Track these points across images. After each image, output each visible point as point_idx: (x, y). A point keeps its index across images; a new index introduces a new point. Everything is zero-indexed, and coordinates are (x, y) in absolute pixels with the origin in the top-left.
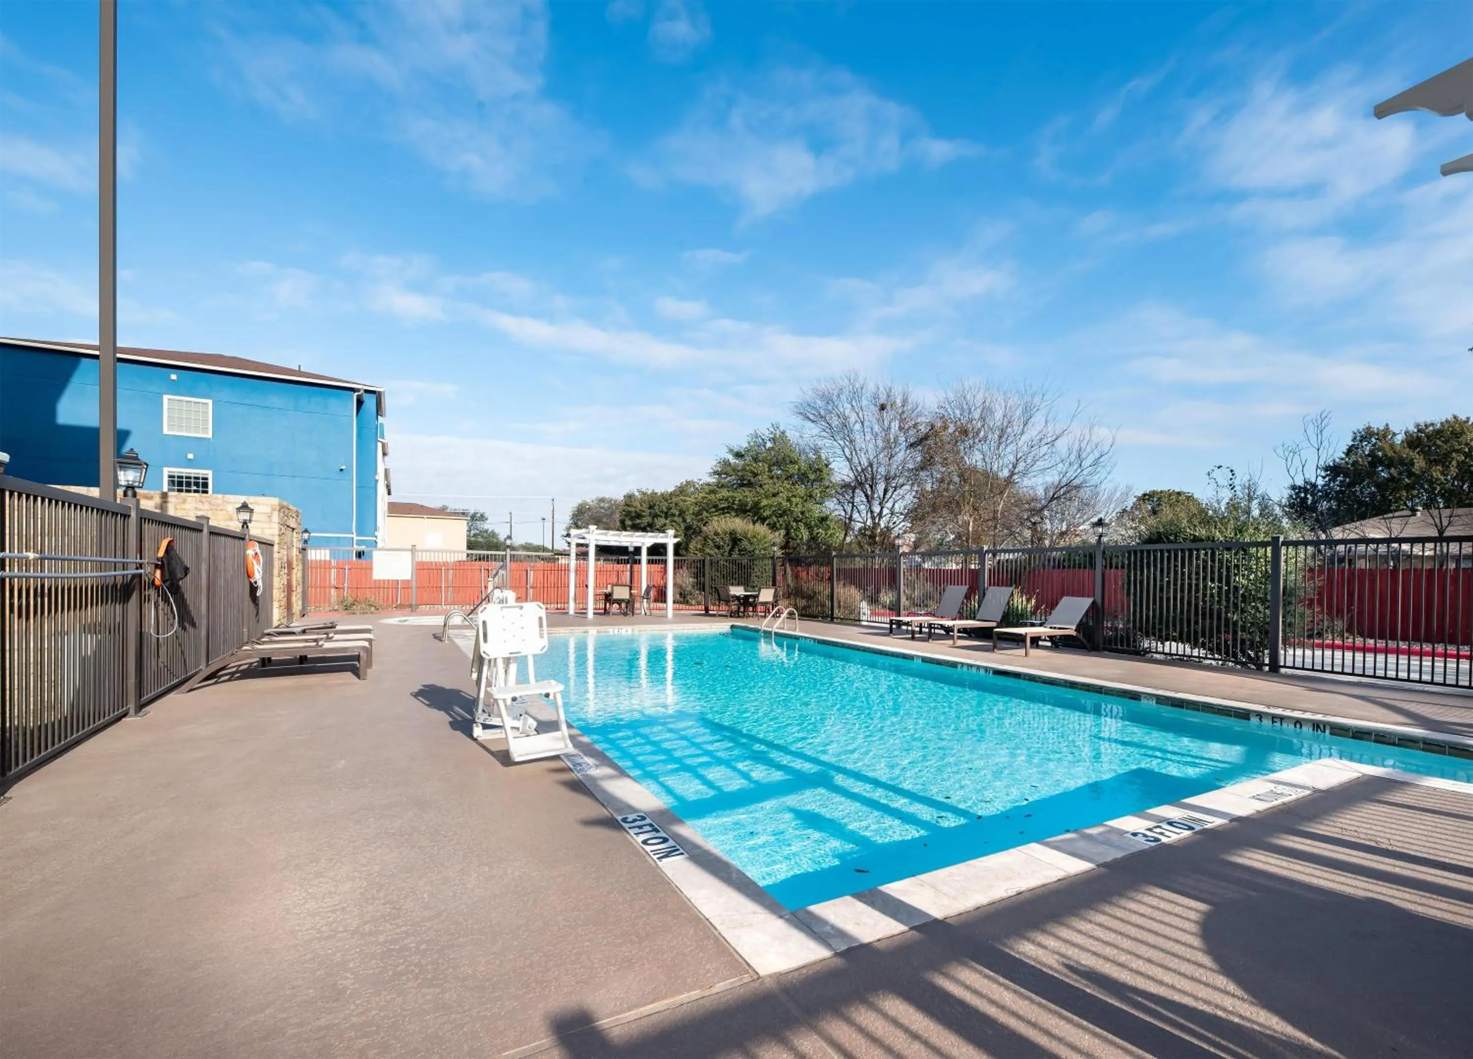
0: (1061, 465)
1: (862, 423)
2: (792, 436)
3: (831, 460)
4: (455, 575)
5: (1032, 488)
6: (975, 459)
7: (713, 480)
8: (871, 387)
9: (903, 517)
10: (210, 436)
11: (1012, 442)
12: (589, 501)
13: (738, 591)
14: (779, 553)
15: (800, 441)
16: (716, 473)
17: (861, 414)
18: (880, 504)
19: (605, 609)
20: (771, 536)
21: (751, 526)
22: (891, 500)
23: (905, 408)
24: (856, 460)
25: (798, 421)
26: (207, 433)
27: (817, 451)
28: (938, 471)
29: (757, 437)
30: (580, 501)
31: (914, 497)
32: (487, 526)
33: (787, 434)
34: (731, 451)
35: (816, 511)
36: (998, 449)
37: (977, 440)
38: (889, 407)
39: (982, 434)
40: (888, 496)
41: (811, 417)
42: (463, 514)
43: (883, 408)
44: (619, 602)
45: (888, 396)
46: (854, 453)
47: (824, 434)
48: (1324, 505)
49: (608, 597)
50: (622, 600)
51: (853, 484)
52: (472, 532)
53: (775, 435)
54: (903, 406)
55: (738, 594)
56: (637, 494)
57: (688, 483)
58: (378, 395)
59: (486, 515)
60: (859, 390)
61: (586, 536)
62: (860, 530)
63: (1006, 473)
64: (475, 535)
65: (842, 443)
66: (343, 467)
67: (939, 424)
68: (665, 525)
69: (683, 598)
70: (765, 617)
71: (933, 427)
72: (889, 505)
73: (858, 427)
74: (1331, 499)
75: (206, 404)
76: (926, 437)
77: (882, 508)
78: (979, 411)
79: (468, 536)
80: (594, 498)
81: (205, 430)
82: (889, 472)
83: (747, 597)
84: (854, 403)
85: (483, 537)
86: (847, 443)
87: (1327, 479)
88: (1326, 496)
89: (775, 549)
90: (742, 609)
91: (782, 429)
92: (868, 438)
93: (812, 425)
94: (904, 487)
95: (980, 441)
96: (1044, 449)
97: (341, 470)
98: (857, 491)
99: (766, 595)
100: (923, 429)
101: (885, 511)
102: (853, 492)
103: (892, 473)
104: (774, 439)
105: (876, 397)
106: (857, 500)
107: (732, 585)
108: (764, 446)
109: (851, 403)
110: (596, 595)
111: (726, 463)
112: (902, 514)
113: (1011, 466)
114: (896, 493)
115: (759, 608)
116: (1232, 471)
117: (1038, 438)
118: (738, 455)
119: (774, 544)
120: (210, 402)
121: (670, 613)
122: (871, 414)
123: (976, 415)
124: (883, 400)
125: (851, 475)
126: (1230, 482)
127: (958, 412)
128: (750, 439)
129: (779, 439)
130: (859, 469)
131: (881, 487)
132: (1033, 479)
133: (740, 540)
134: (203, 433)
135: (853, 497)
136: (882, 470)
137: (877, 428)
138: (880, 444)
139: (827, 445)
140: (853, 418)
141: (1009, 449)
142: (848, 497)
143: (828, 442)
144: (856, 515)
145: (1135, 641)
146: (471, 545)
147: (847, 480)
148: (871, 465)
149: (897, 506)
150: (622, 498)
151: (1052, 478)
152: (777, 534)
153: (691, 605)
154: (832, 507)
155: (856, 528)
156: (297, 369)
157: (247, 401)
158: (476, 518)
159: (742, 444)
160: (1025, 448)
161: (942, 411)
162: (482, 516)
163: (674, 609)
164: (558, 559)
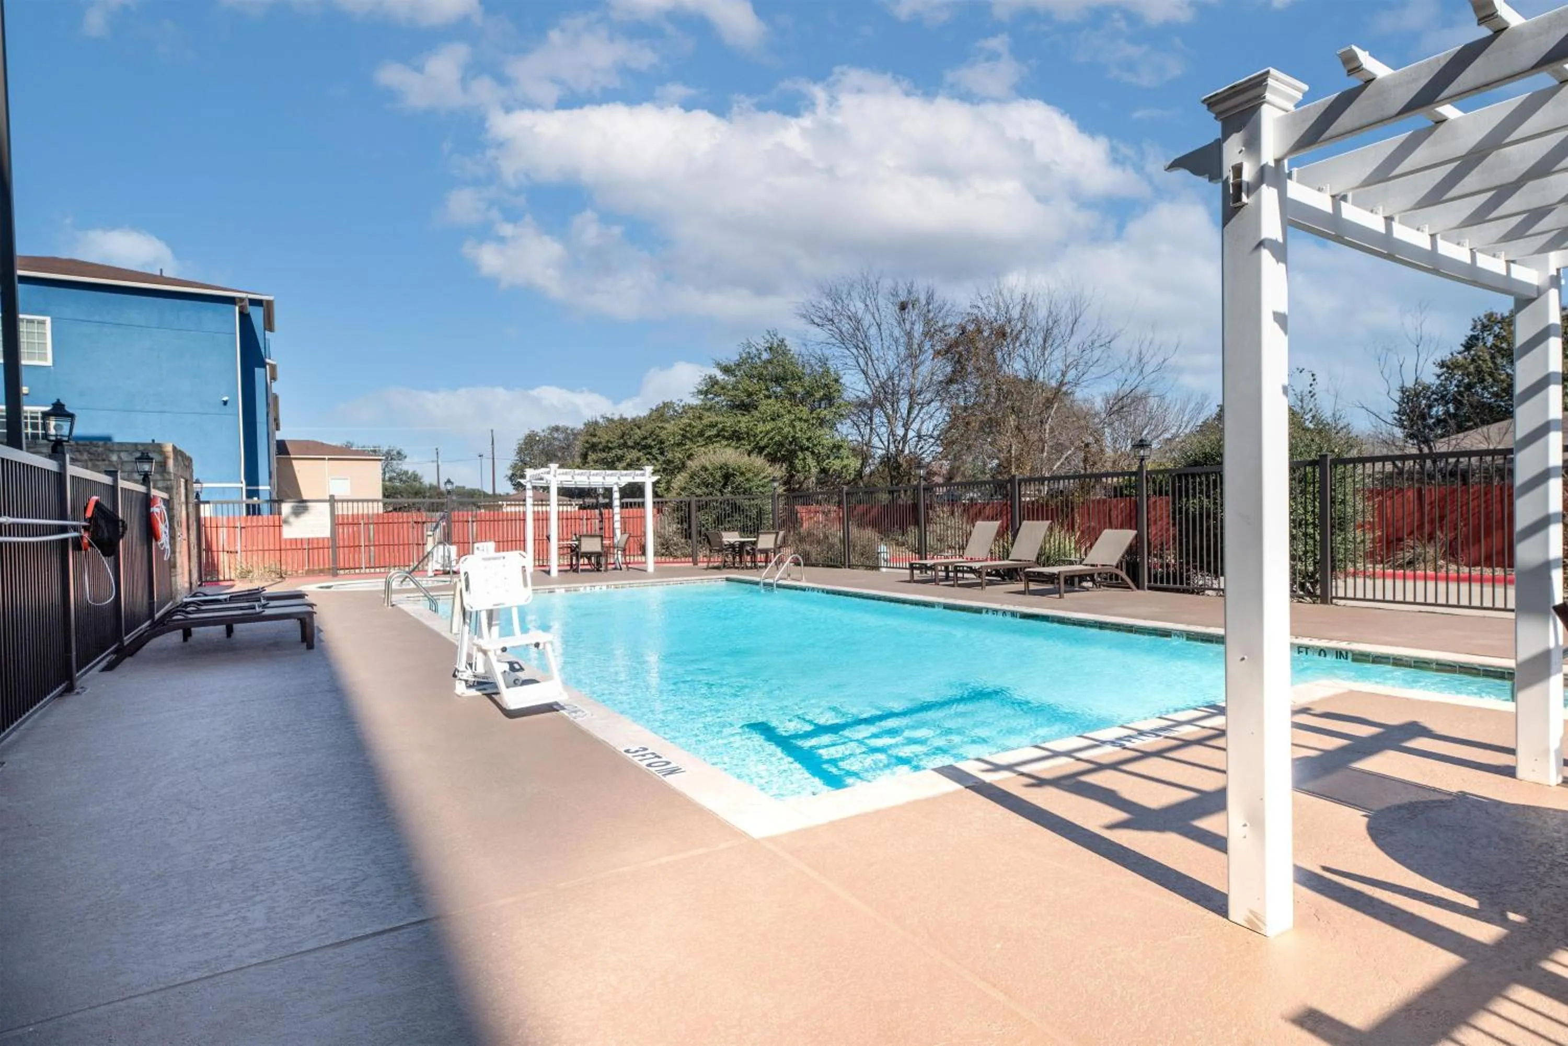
0: (1119, 371)
1: (879, 326)
2: (793, 345)
3: (842, 373)
4: (377, 532)
5: (1085, 400)
6: (1017, 367)
7: (696, 401)
8: (887, 284)
9: (932, 440)
10: (49, 362)
11: (1059, 345)
12: (539, 431)
13: (731, 537)
14: (781, 490)
15: (803, 350)
16: (700, 392)
17: (877, 315)
18: (904, 426)
19: (571, 565)
20: (770, 470)
21: (746, 458)
22: (918, 419)
23: (931, 307)
24: (871, 373)
25: (801, 325)
26: (46, 360)
27: (824, 361)
28: (972, 384)
29: (750, 347)
30: (527, 432)
31: (947, 414)
32: (407, 466)
33: (786, 342)
34: (718, 365)
35: (827, 437)
36: (1043, 355)
37: (1018, 344)
38: (910, 306)
39: (1023, 337)
40: (913, 416)
41: (817, 320)
42: (375, 451)
43: (903, 307)
44: (588, 555)
45: (909, 292)
46: (870, 363)
47: (833, 340)
48: (1438, 410)
49: (575, 551)
50: (592, 554)
51: (870, 402)
52: (387, 475)
53: (772, 344)
54: (928, 304)
55: (732, 540)
56: (601, 421)
57: (665, 405)
58: (267, 306)
59: (404, 453)
60: (874, 286)
61: (546, 477)
62: (881, 457)
63: (1054, 383)
64: (391, 479)
65: (854, 351)
66: (225, 399)
67: (971, 327)
68: (638, 459)
69: (665, 549)
70: (766, 567)
71: (964, 331)
72: (915, 426)
73: (873, 331)
74: (1447, 403)
75: (43, 323)
76: (957, 343)
77: (907, 430)
78: (1018, 308)
79: (384, 480)
80: (545, 427)
81: (43, 356)
82: (913, 386)
83: (742, 544)
84: (868, 302)
85: (401, 480)
86: (862, 352)
87: (1443, 378)
88: (1443, 399)
89: (776, 484)
90: (737, 559)
91: (780, 336)
92: (886, 344)
93: (818, 330)
94: (933, 404)
95: (1021, 345)
96: (1097, 353)
97: (225, 403)
98: (876, 410)
99: (766, 541)
100: (953, 333)
101: (911, 434)
102: (871, 411)
103: (918, 386)
104: (770, 349)
105: (895, 295)
106: (876, 420)
107: (725, 530)
108: (759, 358)
109: (864, 302)
110: (560, 548)
111: (713, 382)
112: (931, 437)
113: (1059, 375)
114: (924, 410)
115: (760, 557)
116: (1313, 375)
117: (1090, 338)
118: (726, 370)
119: (774, 480)
120: (48, 320)
121: (651, 567)
122: (889, 312)
123: (1015, 313)
124: (903, 298)
125: (868, 391)
126: (1310, 389)
127: (993, 310)
128: (741, 350)
129: (778, 350)
130: (877, 383)
131: (904, 404)
132: (1086, 390)
133: (733, 475)
134: (40, 359)
135: (871, 419)
136: (904, 383)
137: (897, 332)
138: (903, 351)
139: (836, 354)
140: (867, 320)
141: (1056, 353)
142: (865, 418)
143: (837, 351)
144: (875, 441)
145: (1188, 578)
146: (388, 493)
147: (863, 396)
148: (891, 378)
149: (925, 427)
150: (582, 427)
151: (1110, 387)
152: (778, 466)
153: (676, 557)
154: (847, 431)
155: (877, 455)
156: (158, 273)
157: (97, 318)
158: (392, 456)
159: (731, 356)
160: (1076, 352)
161: (976, 311)
162: (399, 453)
163: (656, 563)
164: (501, 506)
